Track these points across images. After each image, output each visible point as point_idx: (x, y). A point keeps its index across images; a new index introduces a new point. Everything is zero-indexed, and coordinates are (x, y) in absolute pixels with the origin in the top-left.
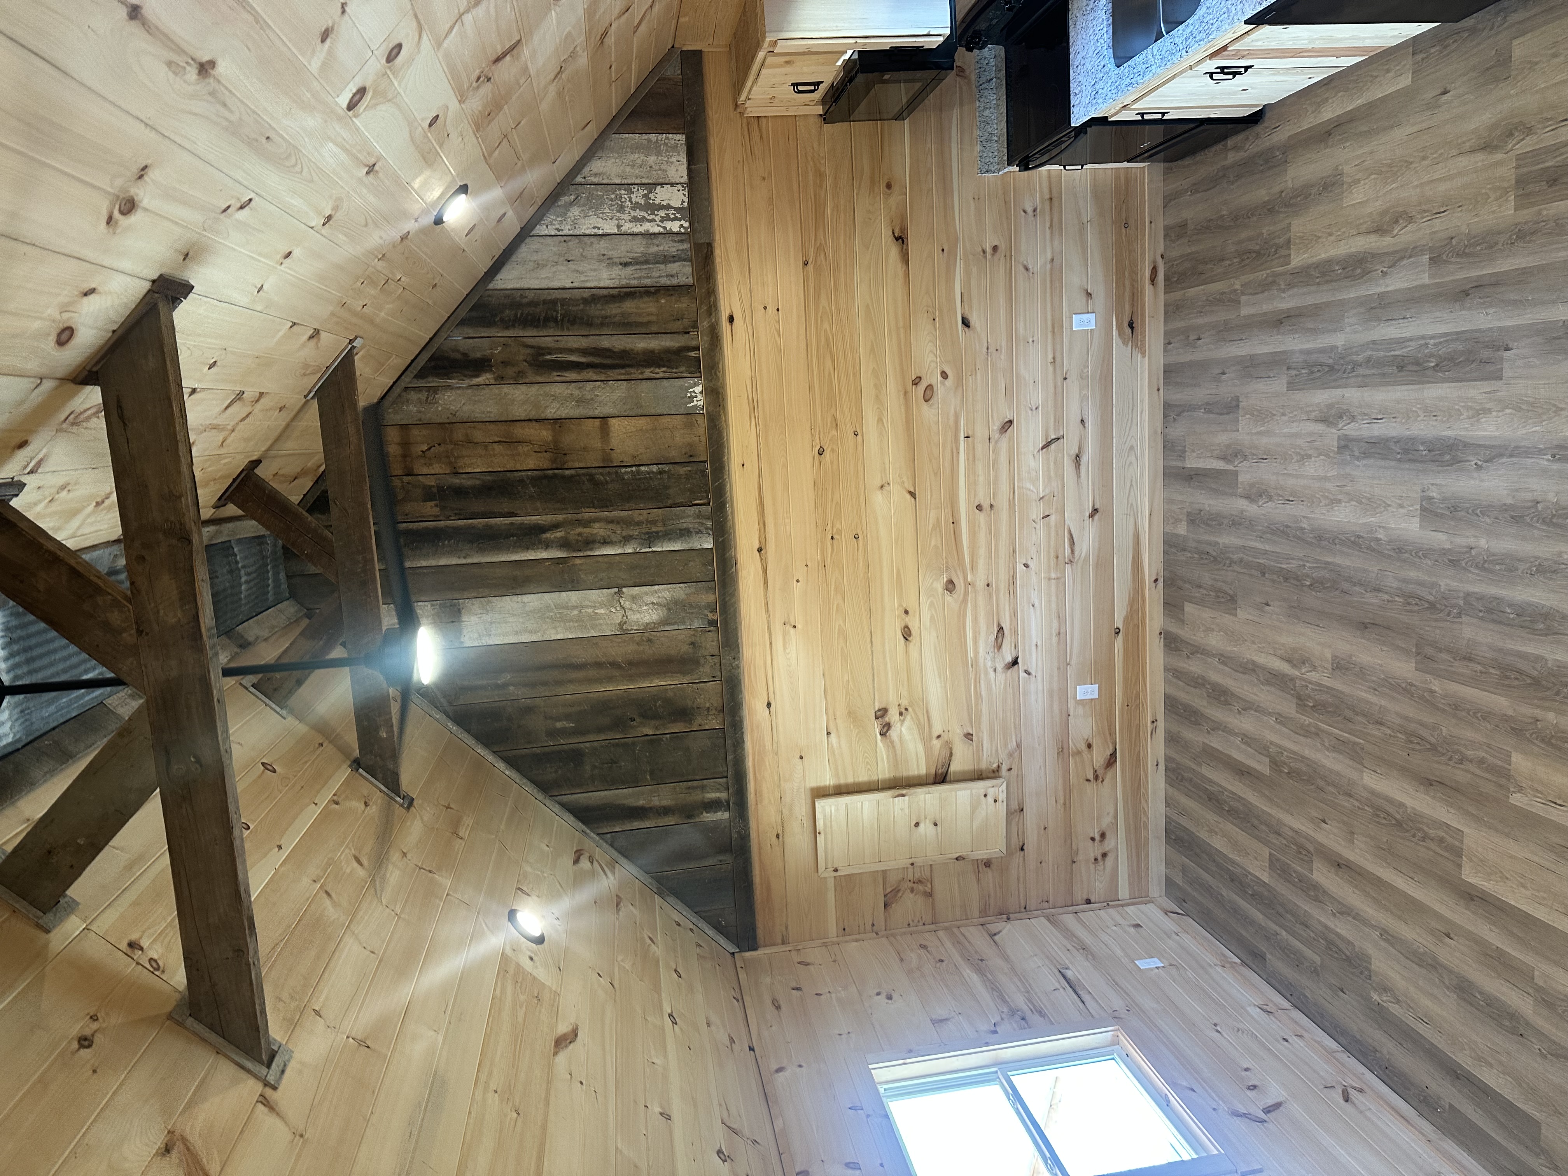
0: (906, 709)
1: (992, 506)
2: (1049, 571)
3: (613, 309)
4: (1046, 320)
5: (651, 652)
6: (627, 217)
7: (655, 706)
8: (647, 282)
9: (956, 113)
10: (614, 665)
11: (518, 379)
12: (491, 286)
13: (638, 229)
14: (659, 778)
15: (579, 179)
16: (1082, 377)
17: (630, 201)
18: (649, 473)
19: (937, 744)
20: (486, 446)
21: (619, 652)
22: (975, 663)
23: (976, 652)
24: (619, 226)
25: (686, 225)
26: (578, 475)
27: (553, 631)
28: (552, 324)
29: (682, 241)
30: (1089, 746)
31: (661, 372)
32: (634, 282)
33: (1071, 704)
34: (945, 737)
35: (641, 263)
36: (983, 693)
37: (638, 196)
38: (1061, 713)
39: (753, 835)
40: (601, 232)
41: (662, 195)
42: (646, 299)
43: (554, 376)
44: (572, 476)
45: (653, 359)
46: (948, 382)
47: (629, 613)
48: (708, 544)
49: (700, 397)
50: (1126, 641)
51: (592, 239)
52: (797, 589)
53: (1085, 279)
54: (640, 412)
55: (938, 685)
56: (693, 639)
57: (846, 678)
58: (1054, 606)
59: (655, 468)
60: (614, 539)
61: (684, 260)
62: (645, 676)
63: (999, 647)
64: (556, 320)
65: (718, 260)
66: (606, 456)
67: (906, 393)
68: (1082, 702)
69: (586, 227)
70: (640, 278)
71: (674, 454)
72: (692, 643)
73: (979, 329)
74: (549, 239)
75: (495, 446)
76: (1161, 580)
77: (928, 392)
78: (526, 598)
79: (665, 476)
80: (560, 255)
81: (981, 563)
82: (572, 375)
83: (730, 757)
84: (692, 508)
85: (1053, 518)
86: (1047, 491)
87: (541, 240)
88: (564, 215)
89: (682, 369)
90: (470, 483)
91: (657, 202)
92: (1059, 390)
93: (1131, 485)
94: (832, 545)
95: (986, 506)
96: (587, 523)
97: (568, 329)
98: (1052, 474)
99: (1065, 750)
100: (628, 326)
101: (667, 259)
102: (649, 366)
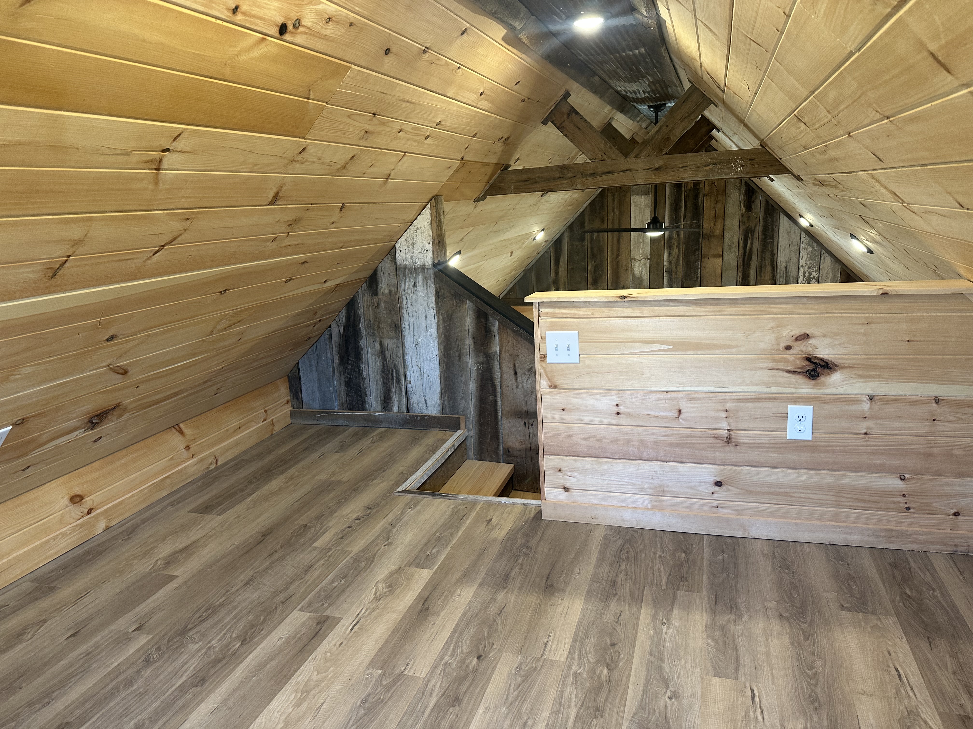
3: (768, 262)
5: (622, 269)
6: (806, 270)
8: (778, 276)
10: (618, 255)
11: (741, 222)
13: (800, 273)
14: (571, 271)
15: (823, 251)
17: (812, 271)
18: (697, 272)
20: (714, 208)
21: (623, 258)
24: (802, 266)
26: (699, 244)
28: (764, 237)
32: (778, 271)
35: (786, 274)
37: (813, 274)
40: (800, 259)
42: (771, 275)
43: (742, 237)
44: (698, 241)
45: (745, 277)
47: (639, 262)
51: (798, 255)
54: (724, 270)
59: (699, 275)
60: (671, 258)
62: (612, 268)
64: (765, 239)
66: (706, 256)
69: (803, 253)
70: (780, 273)
74: (799, 239)
75: (714, 212)
79: (695, 279)
80: (792, 242)
82: (741, 244)
87: (799, 235)
88: (809, 245)
90: (700, 201)
96: (678, 247)
97: (761, 243)
100: (760, 268)
102: (743, 275)
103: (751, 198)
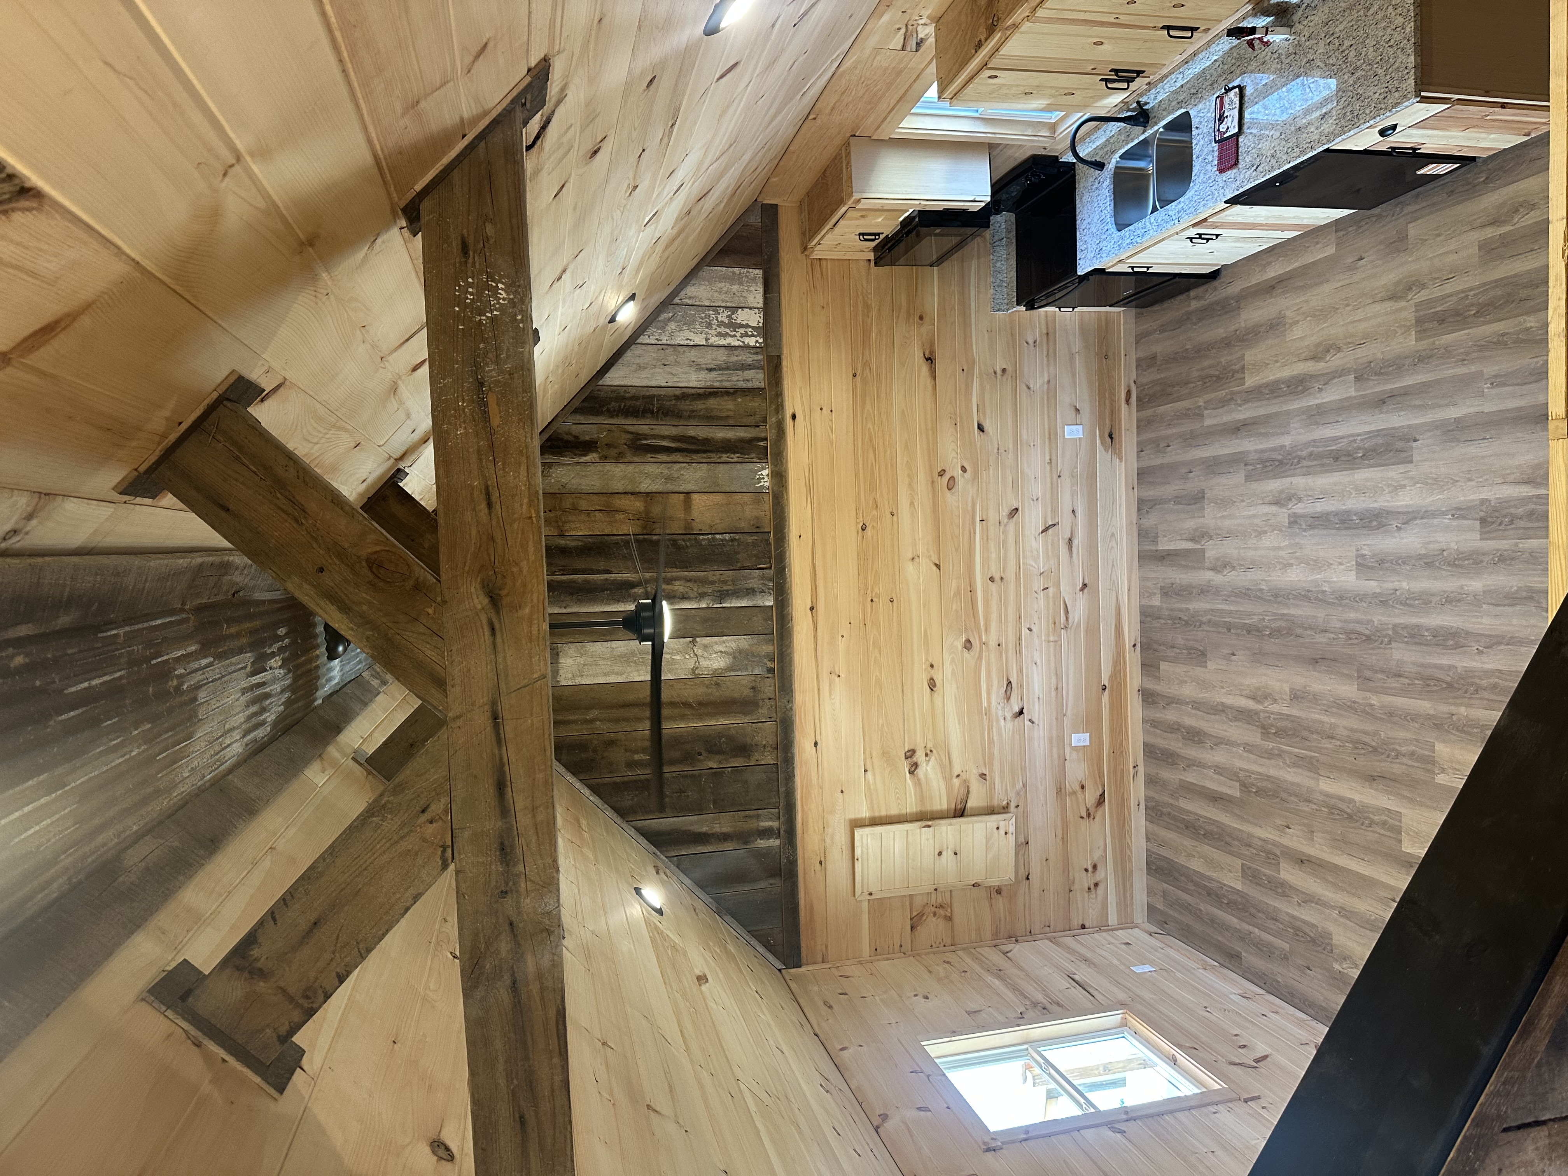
0: (931, 751)
1: (1002, 578)
2: (1048, 636)
3: (699, 405)
4: (1044, 429)
5: (718, 694)
6: (713, 332)
7: (719, 742)
8: (727, 384)
9: (974, 263)
10: (687, 705)
11: (619, 458)
12: (600, 383)
13: (722, 342)
14: (721, 805)
15: (677, 300)
16: (1073, 476)
17: (717, 320)
18: (722, 540)
19: (956, 782)
20: (589, 514)
21: (692, 693)
22: (988, 712)
23: (989, 703)
24: (707, 339)
25: (761, 340)
26: (664, 540)
27: (636, 674)
28: (649, 415)
29: (757, 353)
30: (1083, 787)
31: (735, 457)
32: (717, 384)
33: (1067, 750)
34: (963, 776)
35: (723, 369)
36: (995, 738)
37: (723, 317)
38: (1059, 757)
39: (800, 861)
40: (692, 343)
41: (742, 316)
42: (726, 398)
43: (649, 457)
44: (659, 541)
45: (728, 447)
46: (968, 475)
47: (701, 659)
48: (770, 602)
49: (766, 479)
50: (1111, 696)
51: (685, 348)
52: (842, 645)
53: (1074, 398)
54: (717, 489)
55: (958, 731)
56: (753, 684)
57: (881, 722)
58: (1053, 665)
59: (727, 537)
60: (692, 596)
61: (758, 368)
62: (712, 715)
63: (1008, 699)
64: (652, 412)
65: (784, 369)
66: (688, 525)
67: (933, 482)
68: (1075, 749)
69: (680, 339)
70: (721, 381)
71: (744, 525)
72: (753, 688)
73: (991, 433)
74: (650, 347)
75: (597, 513)
76: (1139, 645)
77: (951, 482)
78: (614, 644)
79: (736, 544)
80: (658, 360)
81: (994, 626)
82: (663, 457)
83: (782, 789)
84: (757, 571)
85: (1051, 590)
86: (1046, 568)
87: (644, 347)
88: (663, 328)
89: (753, 455)
90: (574, 544)
91: (738, 322)
92: (1055, 485)
93: (1113, 565)
94: (872, 607)
95: (997, 578)
96: (669, 581)
97: (662, 420)
98: (1050, 553)
99: (1063, 790)
100: (710, 419)
101: (744, 367)
102: (726, 452)
103: (571, 443)
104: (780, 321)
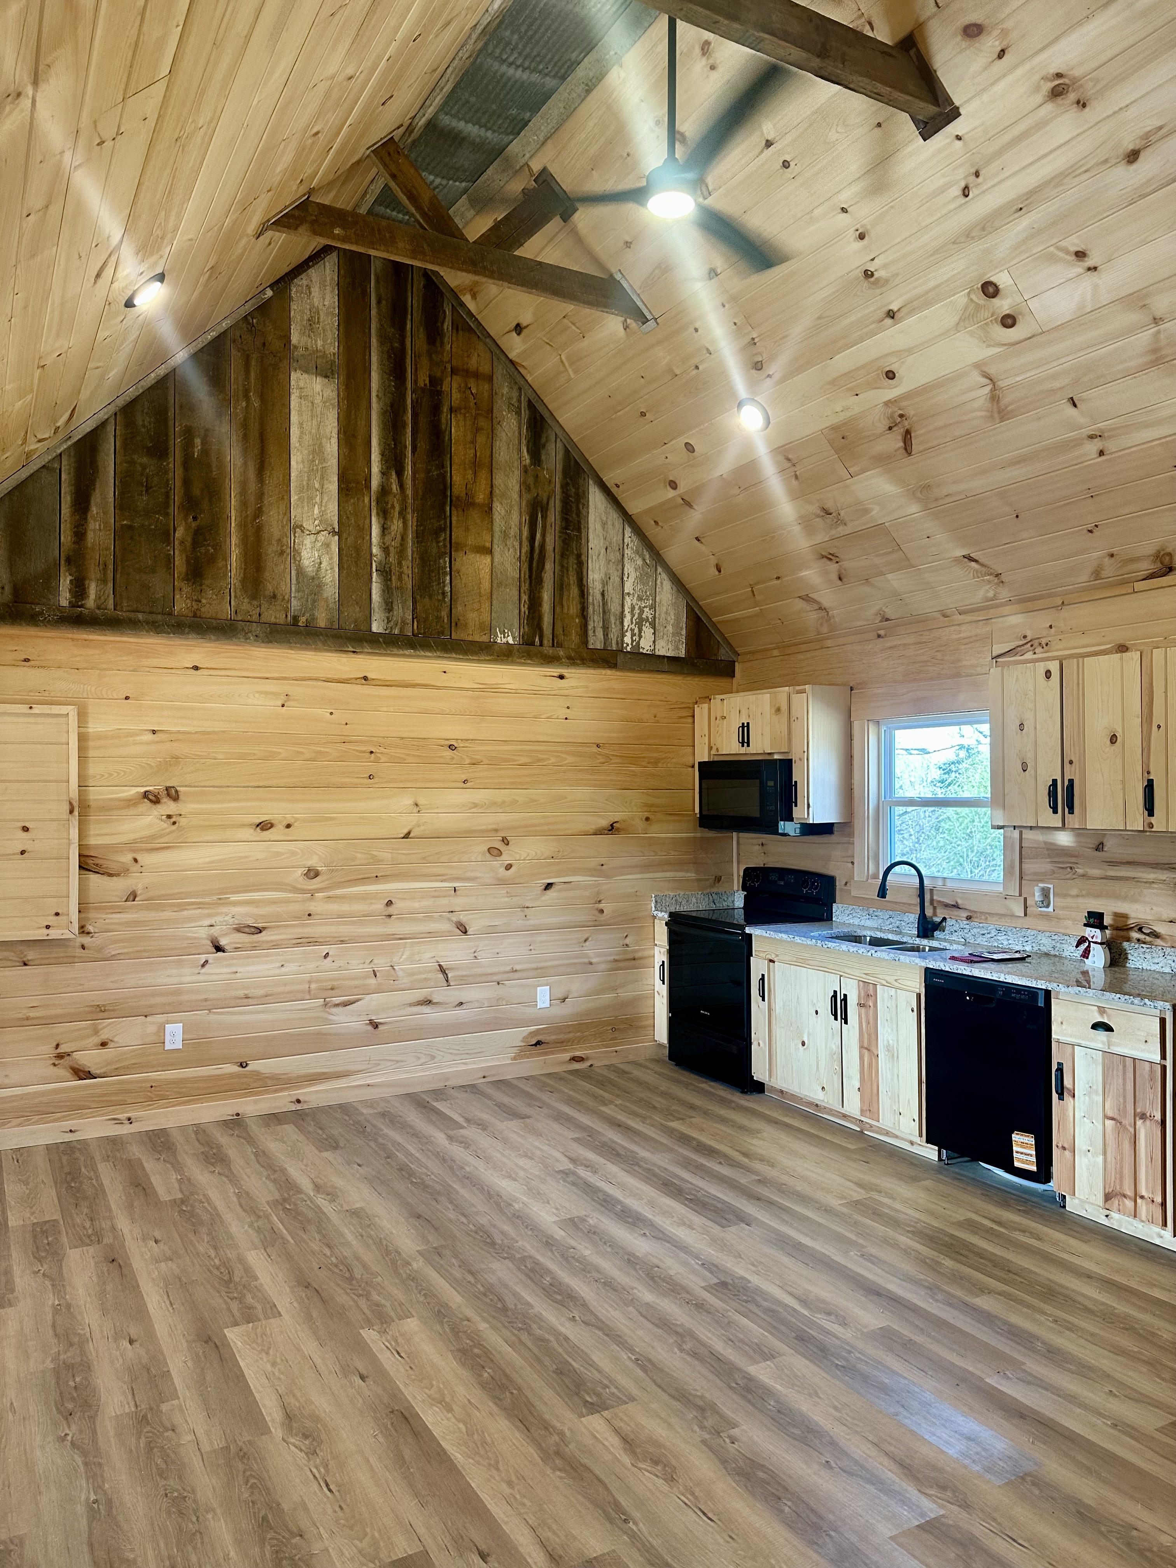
0: (174, 823)
1: (390, 916)
2: (318, 981)
3: (573, 578)
4: (546, 961)
5: (270, 551)
6: (635, 601)
7: (209, 545)
8: (591, 610)
9: (692, 875)
10: (259, 512)
11: (525, 486)
12: (591, 482)
13: (627, 610)
14: (123, 534)
15: (659, 570)
16: (499, 1000)
17: (645, 607)
18: (444, 582)
19: (127, 858)
20: (473, 443)
21: (272, 518)
22: (223, 902)
23: (235, 904)
24: (629, 594)
25: (629, 649)
26: (445, 518)
27: (300, 459)
28: (563, 525)
29: (617, 644)
30: (104, 1044)
31: (525, 609)
32: (591, 598)
33: (160, 1018)
34: (135, 868)
35: (604, 608)
36: (185, 913)
37: (647, 613)
38: (151, 1006)
39: (32, 631)
40: (625, 579)
41: (647, 631)
42: (579, 607)
43: (526, 517)
44: (445, 512)
45: (534, 604)
46: (502, 870)
47: (313, 537)
48: (376, 627)
49: (504, 640)
50: (232, 1076)
51: (620, 571)
52: (323, 713)
53: (575, 995)
54: (495, 585)
55: (201, 861)
56: (279, 597)
57: (220, 756)
58: (279, 989)
59: (448, 589)
60: (386, 538)
61: (605, 643)
62: (244, 541)
63: (238, 930)
64: (566, 528)
65: (603, 672)
66: (460, 547)
67: (496, 830)
68: (162, 1029)
69: (629, 568)
70: (594, 605)
71: (459, 609)
72: (274, 596)
73: (543, 898)
74: (621, 537)
75: (473, 451)
76: (299, 1107)
77: (496, 851)
78: (334, 441)
79: (440, 598)
80: (610, 543)
81: (334, 907)
82: (525, 533)
83: (140, 616)
84: (411, 617)
85: (373, 981)
86: (400, 974)
87: (621, 531)
88: (637, 552)
89: (526, 629)
90: (443, 420)
91: (644, 628)
92: (490, 978)
93: (398, 1062)
94: (364, 752)
95: (392, 910)
96: (402, 514)
97: (560, 537)
98: (416, 977)
99: (101, 1015)
100: (560, 588)
101: (606, 628)
102: (530, 599)
103: (540, 437)
104: (643, 671)
